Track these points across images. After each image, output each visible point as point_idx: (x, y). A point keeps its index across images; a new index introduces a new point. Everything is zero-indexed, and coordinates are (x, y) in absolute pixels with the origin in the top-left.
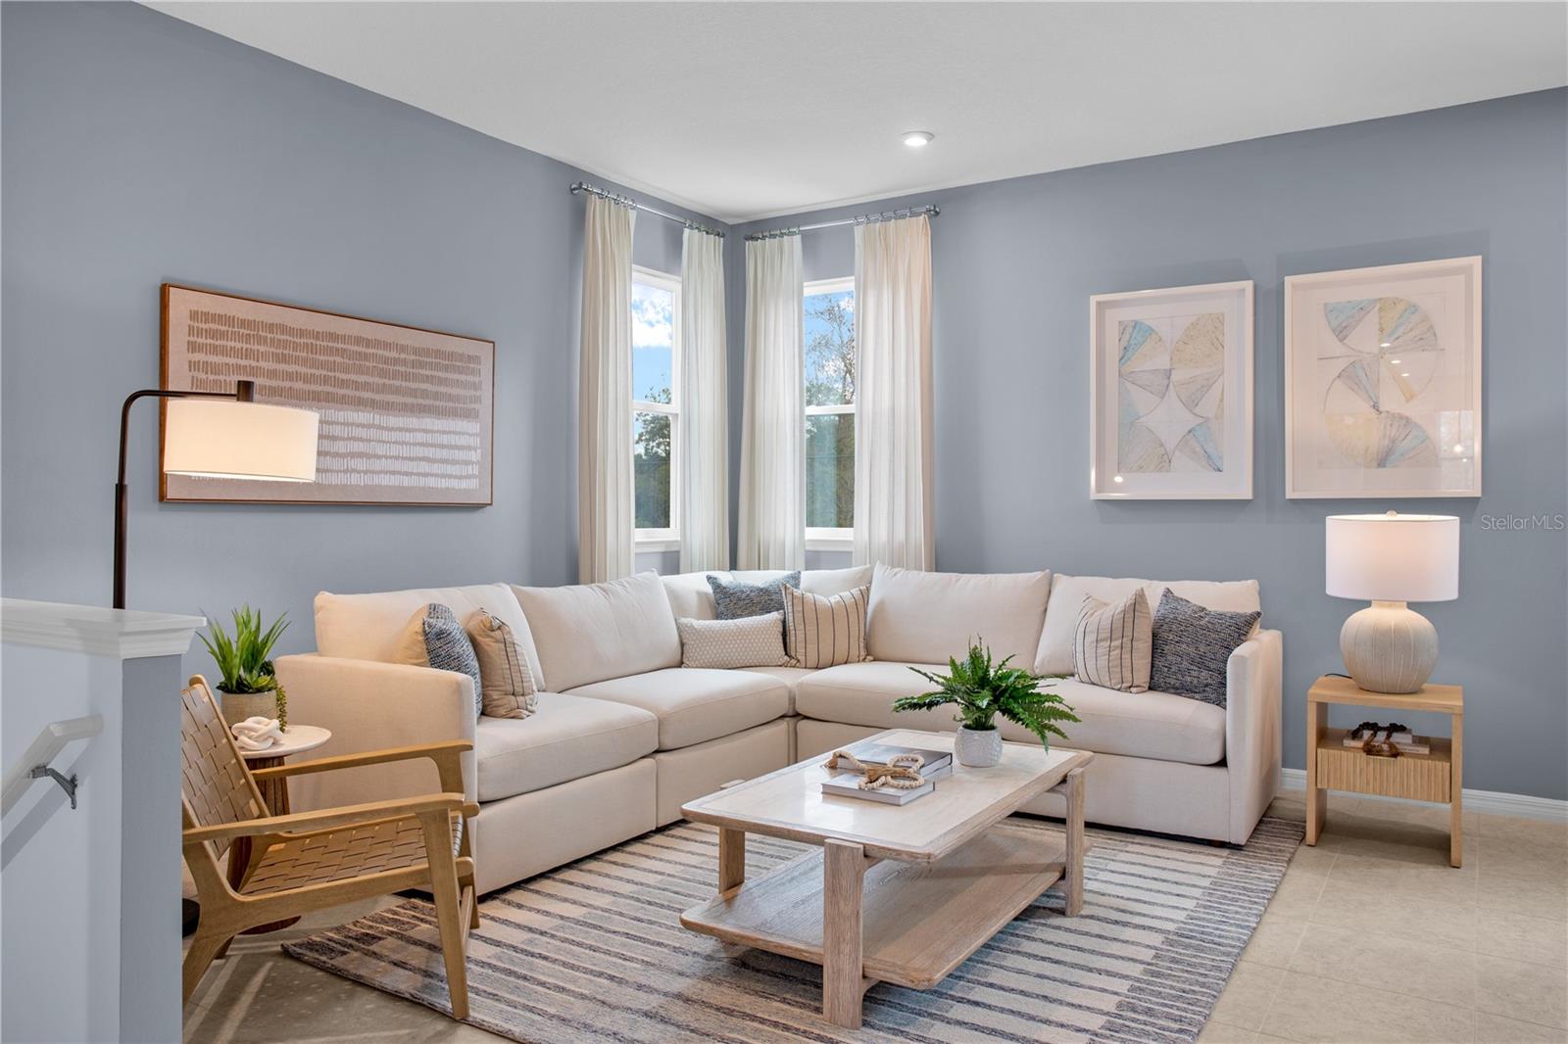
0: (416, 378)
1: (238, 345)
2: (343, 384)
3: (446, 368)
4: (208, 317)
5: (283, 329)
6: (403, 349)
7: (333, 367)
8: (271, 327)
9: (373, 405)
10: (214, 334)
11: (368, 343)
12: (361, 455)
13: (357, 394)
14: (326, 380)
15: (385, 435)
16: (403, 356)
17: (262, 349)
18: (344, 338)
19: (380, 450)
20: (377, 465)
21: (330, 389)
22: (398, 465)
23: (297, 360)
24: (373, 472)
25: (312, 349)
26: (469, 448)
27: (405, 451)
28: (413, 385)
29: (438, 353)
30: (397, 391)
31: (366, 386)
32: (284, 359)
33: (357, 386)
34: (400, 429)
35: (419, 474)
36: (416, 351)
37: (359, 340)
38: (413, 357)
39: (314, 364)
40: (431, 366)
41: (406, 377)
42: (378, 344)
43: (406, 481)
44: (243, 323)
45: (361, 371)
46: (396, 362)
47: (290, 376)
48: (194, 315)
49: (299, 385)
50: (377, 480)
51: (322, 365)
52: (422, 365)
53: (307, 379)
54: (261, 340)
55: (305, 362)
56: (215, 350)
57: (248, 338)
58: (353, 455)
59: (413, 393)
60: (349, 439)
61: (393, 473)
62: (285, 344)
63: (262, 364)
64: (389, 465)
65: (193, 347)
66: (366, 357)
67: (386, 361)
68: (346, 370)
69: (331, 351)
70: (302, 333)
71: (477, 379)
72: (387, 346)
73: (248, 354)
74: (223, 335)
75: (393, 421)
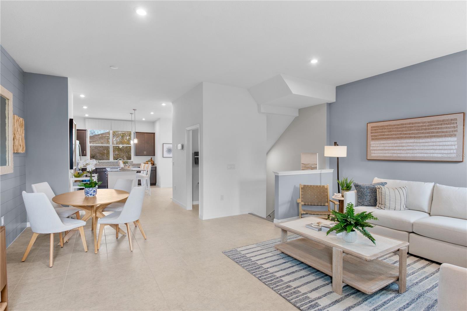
0: (429, 129)
1: (380, 131)
2: (405, 134)
3: (441, 124)
4: (374, 127)
5: (390, 125)
6: (424, 122)
7: (403, 131)
8: (387, 126)
9: (415, 137)
10: (375, 130)
11: (413, 124)
12: (411, 150)
13: (410, 136)
14: (401, 134)
15: (418, 144)
16: (424, 124)
17: (385, 130)
18: (405, 124)
19: (417, 148)
20: (416, 151)
21: (402, 136)
22: (423, 151)
23: (393, 131)
24: (414, 153)
25: (397, 128)
26: (452, 145)
27: (426, 148)
28: (428, 131)
29: (438, 121)
30: (423, 133)
31: (412, 134)
32: (390, 131)
33: (410, 134)
34: (424, 142)
35: (430, 153)
36: (429, 122)
37: (410, 124)
38: (428, 124)
39: (398, 131)
40: (435, 125)
41: (426, 129)
42: (416, 123)
43: (425, 155)
44: (381, 126)
45: (411, 130)
46: (422, 126)
47: (392, 135)
48: (372, 127)
49: (394, 136)
50: (415, 155)
51: (400, 131)
52: (431, 125)
53: (395, 135)
54: (385, 129)
55: (395, 131)
56: (376, 133)
57: (382, 129)
58: (408, 150)
59: (429, 133)
60: (407, 146)
61: (421, 153)
62: (390, 128)
63: (385, 133)
64: (420, 151)
65: (372, 133)
66: (412, 127)
67: (419, 127)
68: (406, 131)
69: (402, 127)
70: (394, 125)
71: (455, 125)
72: (418, 123)
73: (382, 132)
74: (377, 130)
75: (421, 141)
